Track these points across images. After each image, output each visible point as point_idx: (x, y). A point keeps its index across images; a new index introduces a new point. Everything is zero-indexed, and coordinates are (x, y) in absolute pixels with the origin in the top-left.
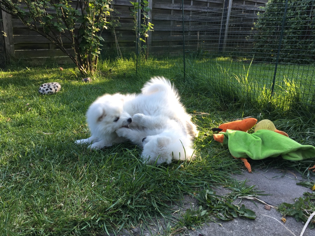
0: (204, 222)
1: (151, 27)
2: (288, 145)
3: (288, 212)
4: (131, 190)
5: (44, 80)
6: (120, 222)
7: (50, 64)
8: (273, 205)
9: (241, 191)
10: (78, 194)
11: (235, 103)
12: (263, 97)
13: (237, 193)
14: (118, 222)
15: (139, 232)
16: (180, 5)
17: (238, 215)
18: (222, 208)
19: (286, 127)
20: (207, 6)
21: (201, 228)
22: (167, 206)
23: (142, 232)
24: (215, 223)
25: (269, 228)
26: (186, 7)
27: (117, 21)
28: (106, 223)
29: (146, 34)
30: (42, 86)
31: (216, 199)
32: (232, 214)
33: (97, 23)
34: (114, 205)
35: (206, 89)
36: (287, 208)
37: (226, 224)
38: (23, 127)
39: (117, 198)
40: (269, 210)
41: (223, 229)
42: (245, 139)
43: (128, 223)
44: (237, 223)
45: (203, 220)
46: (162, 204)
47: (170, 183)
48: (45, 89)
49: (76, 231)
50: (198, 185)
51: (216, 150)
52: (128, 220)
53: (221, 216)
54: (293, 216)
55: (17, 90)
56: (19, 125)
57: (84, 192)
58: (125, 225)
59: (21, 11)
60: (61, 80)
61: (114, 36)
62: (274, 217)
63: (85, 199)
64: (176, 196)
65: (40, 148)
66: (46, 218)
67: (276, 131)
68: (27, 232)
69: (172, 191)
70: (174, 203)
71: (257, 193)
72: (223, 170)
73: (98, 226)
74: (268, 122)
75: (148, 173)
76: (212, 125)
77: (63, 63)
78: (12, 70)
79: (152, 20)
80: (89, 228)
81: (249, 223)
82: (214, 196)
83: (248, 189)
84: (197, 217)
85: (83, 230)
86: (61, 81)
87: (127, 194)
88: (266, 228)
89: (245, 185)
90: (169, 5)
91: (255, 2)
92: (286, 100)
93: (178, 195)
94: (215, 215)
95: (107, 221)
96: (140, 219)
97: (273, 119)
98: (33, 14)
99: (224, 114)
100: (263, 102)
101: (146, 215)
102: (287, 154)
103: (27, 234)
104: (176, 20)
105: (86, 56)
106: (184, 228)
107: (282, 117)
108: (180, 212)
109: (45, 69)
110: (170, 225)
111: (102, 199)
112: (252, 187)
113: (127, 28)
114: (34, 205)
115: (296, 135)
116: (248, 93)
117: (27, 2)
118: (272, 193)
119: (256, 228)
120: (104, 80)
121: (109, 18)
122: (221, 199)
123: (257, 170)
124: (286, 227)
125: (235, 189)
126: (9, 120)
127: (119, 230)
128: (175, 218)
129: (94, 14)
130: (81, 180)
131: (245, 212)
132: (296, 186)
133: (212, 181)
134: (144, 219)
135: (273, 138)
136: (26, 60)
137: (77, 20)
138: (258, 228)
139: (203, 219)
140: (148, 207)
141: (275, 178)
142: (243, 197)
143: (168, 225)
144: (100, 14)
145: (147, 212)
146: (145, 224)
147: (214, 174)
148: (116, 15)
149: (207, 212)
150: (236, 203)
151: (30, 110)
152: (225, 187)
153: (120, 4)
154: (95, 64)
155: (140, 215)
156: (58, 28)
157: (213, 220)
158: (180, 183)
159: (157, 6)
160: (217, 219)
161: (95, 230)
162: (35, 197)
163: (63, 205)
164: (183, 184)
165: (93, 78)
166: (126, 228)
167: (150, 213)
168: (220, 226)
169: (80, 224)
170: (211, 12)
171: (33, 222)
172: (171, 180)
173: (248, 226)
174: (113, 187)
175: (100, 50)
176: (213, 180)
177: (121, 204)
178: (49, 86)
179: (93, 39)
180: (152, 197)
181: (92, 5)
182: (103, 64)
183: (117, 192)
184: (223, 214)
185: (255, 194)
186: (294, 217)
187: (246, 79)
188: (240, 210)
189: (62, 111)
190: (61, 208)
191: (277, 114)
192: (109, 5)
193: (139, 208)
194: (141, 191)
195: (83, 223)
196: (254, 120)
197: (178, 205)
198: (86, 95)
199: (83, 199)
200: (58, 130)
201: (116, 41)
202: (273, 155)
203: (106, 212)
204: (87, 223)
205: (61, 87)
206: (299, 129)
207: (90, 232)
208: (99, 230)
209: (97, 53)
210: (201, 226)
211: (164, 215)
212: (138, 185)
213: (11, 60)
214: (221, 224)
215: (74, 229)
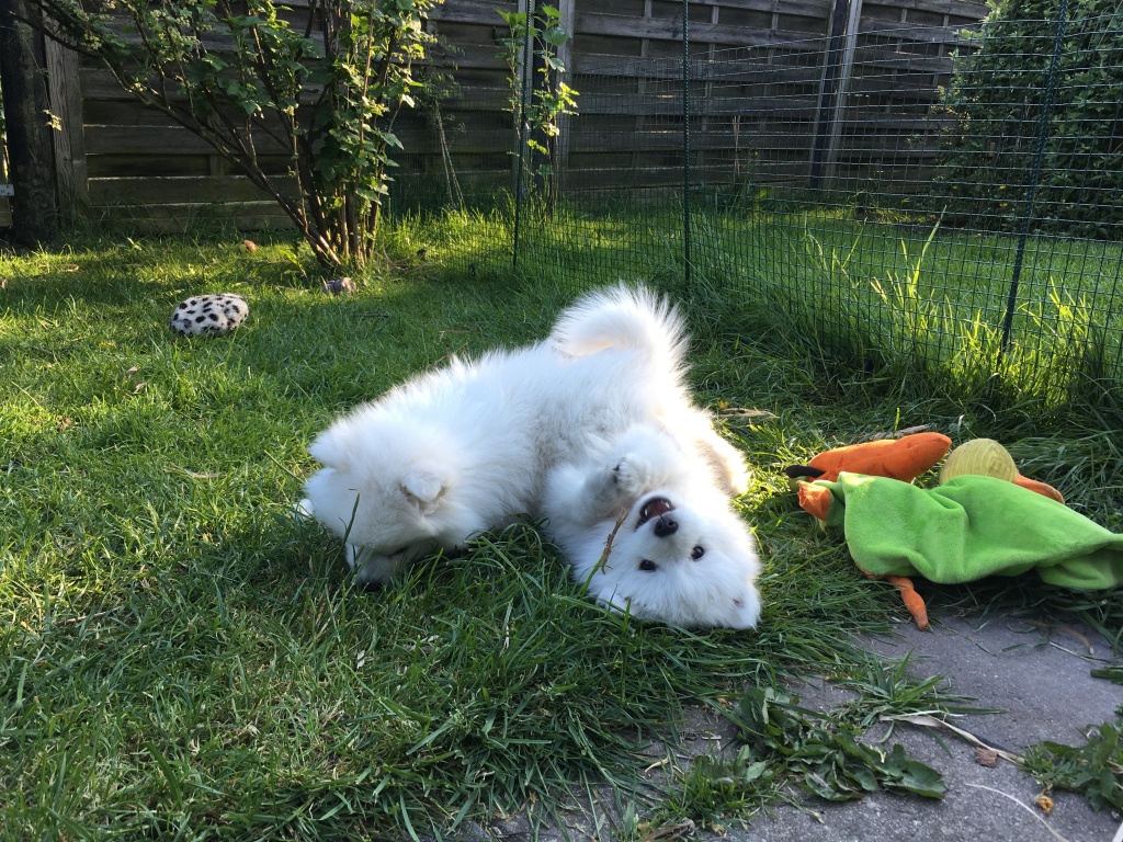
0: (757, 806)
1: (571, 102)
2: (1062, 533)
3: (1060, 777)
4: (497, 684)
5: (188, 285)
6: (457, 795)
7: (211, 230)
8: (1006, 750)
9: (889, 695)
10: (308, 692)
11: (867, 376)
12: (972, 357)
13: (876, 701)
14: (449, 796)
15: (523, 834)
16: (674, 23)
17: (880, 782)
18: (823, 755)
19: (1054, 466)
20: (770, 26)
21: (745, 826)
22: (622, 742)
23: (533, 835)
24: (796, 808)
25: (991, 833)
26: (695, 31)
27: (447, 78)
28: (407, 799)
29: (551, 126)
30: (184, 306)
31: (801, 722)
32: (858, 776)
33: (378, 84)
34: (434, 735)
35: (762, 325)
36: (1056, 762)
37: (836, 813)
38: (117, 449)
39: (447, 710)
40: (992, 766)
41: (825, 832)
42: (907, 510)
43: (485, 799)
44: (876, 811)
45: (753, 799)
46: (608, 737)
47: (635, 662)
48: (192, 318)
49: (302, 826)
50: (736, 671)
51: (800, 546)
52: (483, 790)
53: (819, 786)
54: (1081, 792)
55: (94, 320)
56: (101, 444)
57: (329, 686)
58: (474, 809)
59: (112, 41)
60: (250, 284)
61: (438, 130)
62: (1011, 794)
63: (333, 711)
64: (657, 709)
65: (176, 525)
66: (198, 776)
67: (1019, 481)
68: (130, 824)
69: (643, 691)
70: (647, 733)
71: (950, 704)
72: (825, 618)
73: (379, 809)
74: (990, 450)
75: (555, 622)
76: (785, 453)
77: (257, 226)
78: (78, 249)
79: (574, 75)
80: (347, 815)
81: (920, 811)
82: (792, 713)
83: (916, 688)
84: (733, 787)
85: (325, 823)
86: (250, 289)
87: (480, 697)
88: (982, 831)
89: (904, 673)
90: (632, 22)
91: (943, 15)
92: (1057, 370)
93: (665, 704)
94: (798, 780)
95: (410, 793)
96: (527, 789)
97: (1007, 435)
98: (156, 52)
99: (827, 414)
100: (970, 373)
101: (550, 774)
102: (1059, 566)
103: (131, 833)
104: (658, 76)
105: (337, 201)
106: (685, 824)
107: (1041, 428)
108: (670, 766)
109: (193, 245)
110: (636, 811)
111: (392, 713)
112: (930, 684)
113: (484, 105)
114: (155, 727)
115: (1092, 498)
116: (915, 343)
117: (134, 9)
118: (1004, 706)
119: (944, 830)
120: (399, 288)
121: (419, 69)
122: (819, 724)
123: (947, 619)
124: (1054, 828)
125: (867, 687)
126: (66, 425)
127: (455, 825)
128: (652, 788)
129: (367, 54)
130: (319, 644)
131: (905, 772)
132: (1091, 682)
133: (787, 659)
134: (542, 788)
135: (1007, 506)
136: (126, 214)
137: (309, 73)
138: (952, 832)
139: (752, 792)
140: (557, 745)
141: (1012, 653)
142: (898, 717)
143: (629, 811)
144: (389, 53)
145: (553, 764)
146: (546, 804)
147: (794, 633)
148: (444, 57)
149: (768, 767)
150: (874, 740)
151: (142, 391)
152: (830, 681)
153: (460, 19)
154: (370, 230)
155: (529, 775)
156: (243, 103)
157: (790, 797)
158: (670, 663)
159: (592, 26)
160: (804, 795)
161: (369, 821)
162: (159, 698)
163: (255, 730)
164: (681, 665)
165: (362, 281)
166: (478, 820)
167: (562, 767)
168: (815, 820)
169: (315, 801)
170: (786, 50)
171: (149, 790)
172: (638, 651)
173: (916, 822)
174: (433, 672)
175: (385, 182)
176: (788, 652)
177: (460, 731)
178: (206, 307)
179: (364, 142)
180: (572, 709)
181: (362, 21)
182: (396, 230)
183: (447, 691)
184: (825, 779)
185: (941, 708)
186: (1084, 795)
187: (912, 290)
188: (885, 766)
189: (252, 396)
190: (248, 739)
191: (1021, 419)
192: (423, 20)
193: (525, 750)
194: (533, 686)
195: (328, 797)
196: (939, 440)
197: (663, 741)
198: (337, 341)
199: (326, 711)
200: (238, 465)
201: (445, 151)
202: (1008, 569)
203: (407, 758)
204: (342, 797)
205: (247, 312)
206: (1102, 473)
207: (352, 829)
208: (381, 821)
209: (377, 193)
210: (746, 818)
211: (614, 776)
212: (521, 666)
213: (74, 211)
214: (817, 814)
215: (296, 819)
